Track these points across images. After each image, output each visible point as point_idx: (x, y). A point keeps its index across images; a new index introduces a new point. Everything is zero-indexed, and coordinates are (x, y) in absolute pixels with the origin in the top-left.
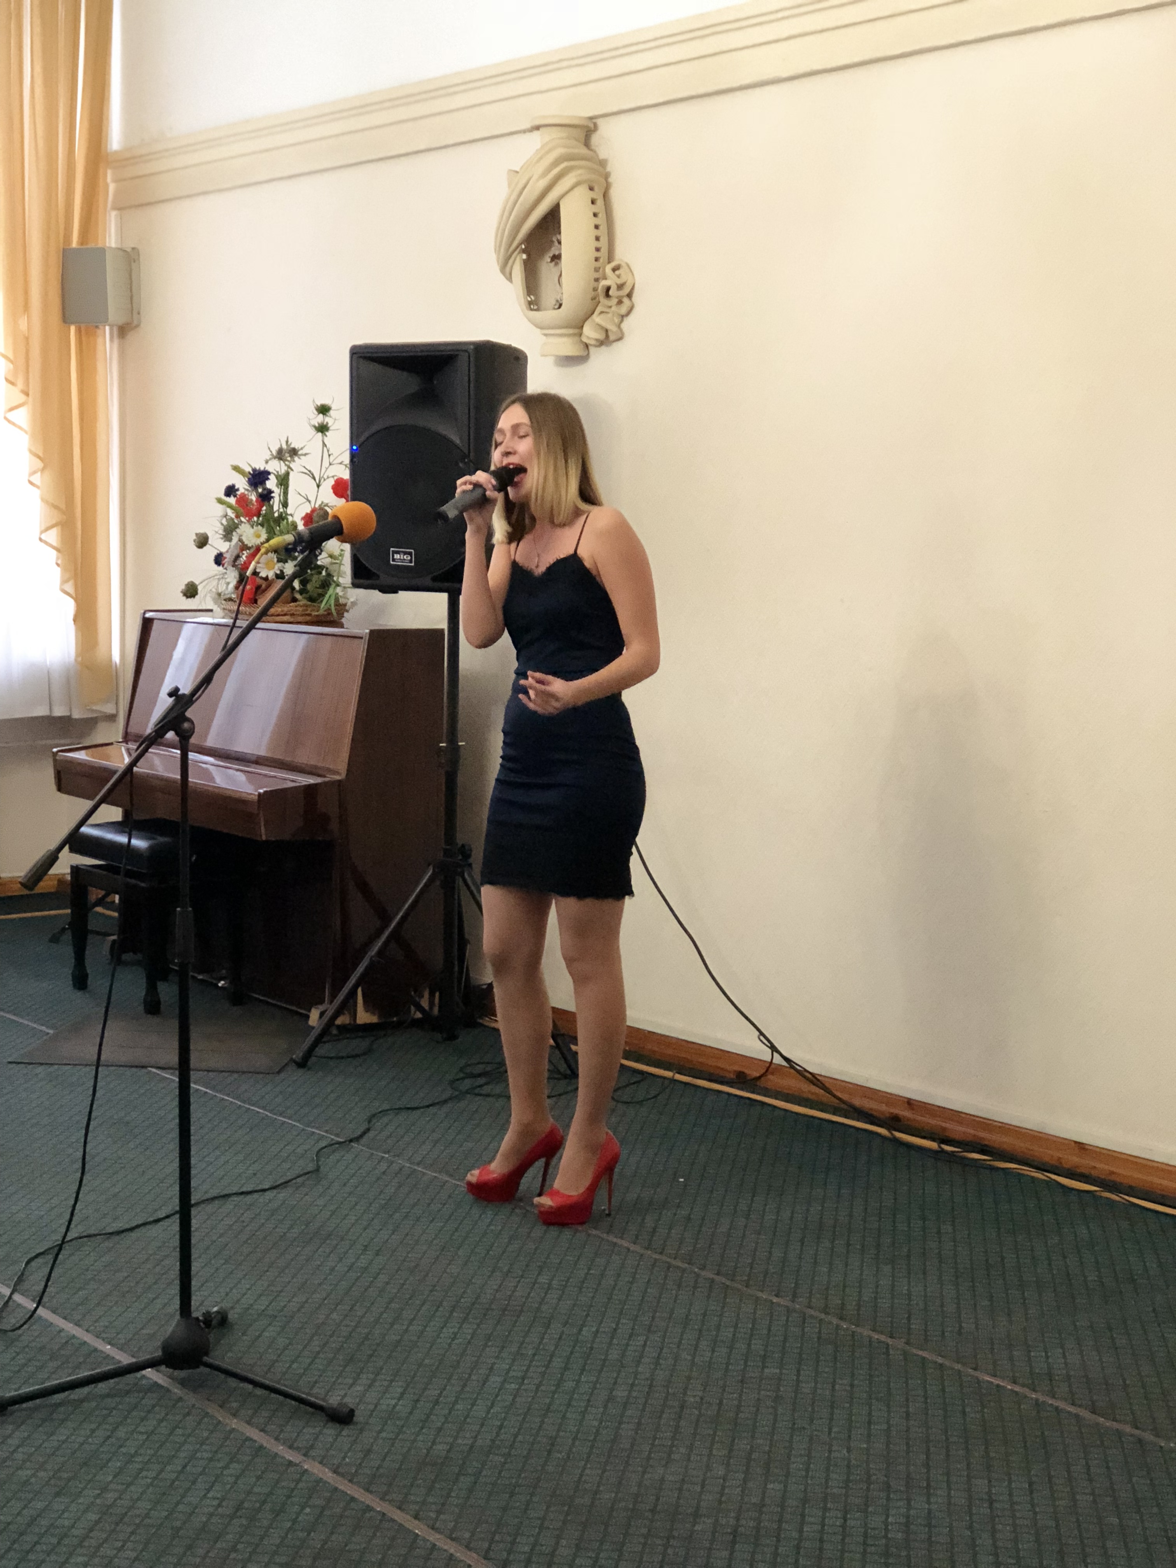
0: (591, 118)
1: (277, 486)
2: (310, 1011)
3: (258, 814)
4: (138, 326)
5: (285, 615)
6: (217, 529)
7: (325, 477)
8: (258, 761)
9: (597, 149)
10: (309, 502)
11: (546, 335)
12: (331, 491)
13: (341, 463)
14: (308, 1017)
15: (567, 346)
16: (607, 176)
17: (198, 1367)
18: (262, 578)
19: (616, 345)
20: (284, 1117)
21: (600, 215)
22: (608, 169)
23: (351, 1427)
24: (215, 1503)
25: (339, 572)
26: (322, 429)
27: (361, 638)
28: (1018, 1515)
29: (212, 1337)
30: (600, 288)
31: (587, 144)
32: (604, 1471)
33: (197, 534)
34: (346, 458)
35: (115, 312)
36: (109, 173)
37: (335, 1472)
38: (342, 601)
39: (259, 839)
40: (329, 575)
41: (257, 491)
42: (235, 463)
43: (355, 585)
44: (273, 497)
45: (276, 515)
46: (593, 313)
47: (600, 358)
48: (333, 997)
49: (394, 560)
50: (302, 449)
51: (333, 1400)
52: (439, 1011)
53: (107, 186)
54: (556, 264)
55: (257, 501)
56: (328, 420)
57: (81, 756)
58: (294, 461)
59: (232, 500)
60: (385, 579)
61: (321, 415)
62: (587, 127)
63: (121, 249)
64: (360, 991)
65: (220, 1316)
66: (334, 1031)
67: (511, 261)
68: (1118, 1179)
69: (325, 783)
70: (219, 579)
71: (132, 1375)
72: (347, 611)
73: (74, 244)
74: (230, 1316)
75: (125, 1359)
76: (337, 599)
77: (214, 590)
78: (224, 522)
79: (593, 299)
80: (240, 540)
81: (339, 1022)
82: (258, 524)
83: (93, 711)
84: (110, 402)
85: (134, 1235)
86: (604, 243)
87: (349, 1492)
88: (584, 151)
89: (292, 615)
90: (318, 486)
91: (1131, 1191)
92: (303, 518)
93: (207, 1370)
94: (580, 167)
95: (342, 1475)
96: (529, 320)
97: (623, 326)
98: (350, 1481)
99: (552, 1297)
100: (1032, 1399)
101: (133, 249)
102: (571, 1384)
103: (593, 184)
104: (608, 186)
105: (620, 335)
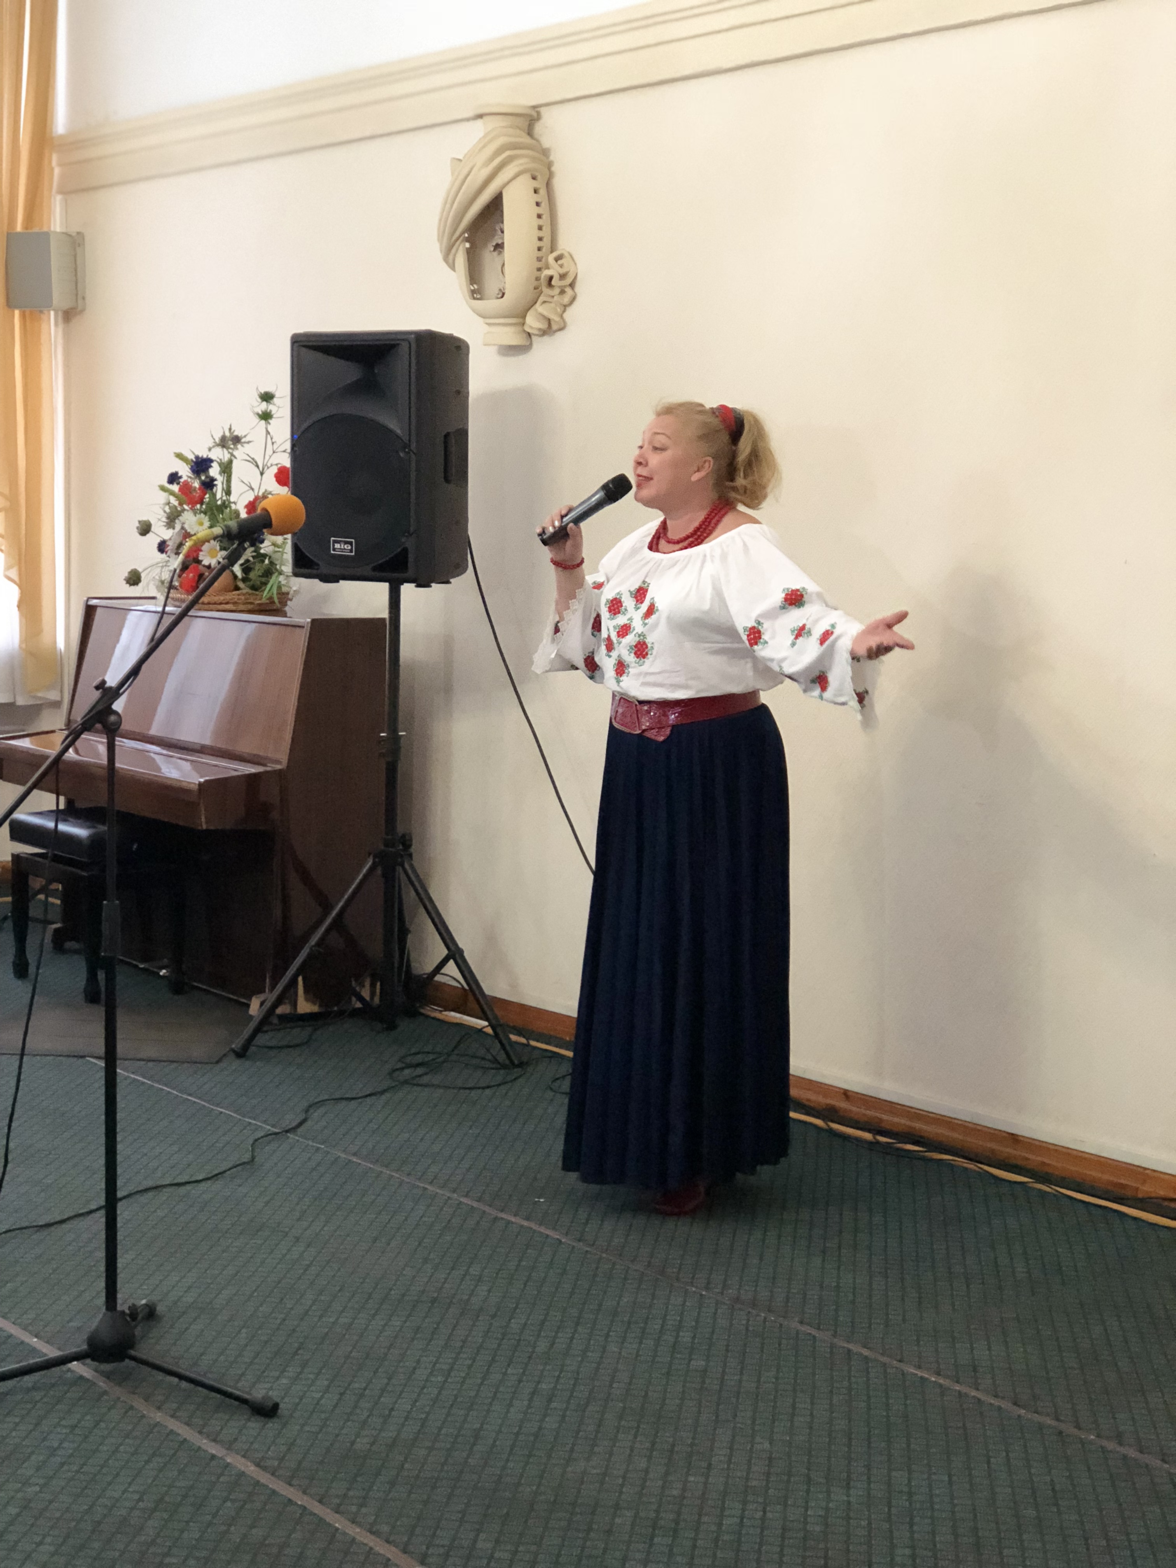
0: (534, 107)
1: (220, 473)
2: (250, 999)
3: (199, 804)
4: (83, 311)
5: (227, 603)
6: (160, 517)
7: (269, 465)
8: (202, 750)
9: (540, 138)
10: (253, 489)
11: (489, 324)
12: (274, 479)
13: (284, 451)
14: (248, 1006)
15: (509, 336)
16: (549, 165)
17: (123, 1360)
18: (204, 566)
19: (559, 335)
20: (221, 1108)
21: (543, 205)
22: (552, 158)
23: (275, 1420)
24: (136, 1497)
25: (282, 561)
26: (266, 416)
27: (303, 627)
28: (936, 1507)
29: (138, 1332)
30: (542, 277)
31: (530, 133)
32: (527, 1463)
33: (140, 522)
34: (288, 446)
35: (59, 296)
36: (55, 158)
37: (258, 1465)
38: (284, 589)
39: (200, 828)
40: (272, 563)
41: (200, 479)
42: (178, 451)
43: (296, 575)
44: (216, 485)
45: (219, 503)
46: (536, 303)
47: (541, 346)
48: (273, 988)
49: (334, 550)
50: (245, 436)
51: (258, 1394)
52: (381, 1001)
53: (52, 169)
54: (500, 253)
55: (200, 489)
56: (272, 408)
57: (25, 743)
58: (237, 449)
59: (175, 488)
60: (324, 570)
61: (264, 403)
62: (531, 116)
63: (66, 234)
64: (300, 979)
65: (147, 1310)
66: (275, 1021)
67: (454, 250)
68: (1050, 1171)
69: (266, 772)
70: (162, 567)
71: (58, 1368)
72: (291, 600)
73: (19, 228)
74: (158, 1308)
75: (52, 1352)
76: (279, 587)
77: (157, 577)
78: (167, 509)
79: (535, 288)
80: (183, 528)
81: (279, 1011)
82: (201, 512)
83: (35, 697)
84: (54, 389)
85: (65, 1226)
86: (546, 233)
87: (270, 1486)
88: (527, 140)
89: (235, 603)
90: (262, 474)
91: (1063, 1182)
92: (246, 507)
93: (133, 1364)
94: (522, 156)
95: (264, 1469)
96: (474, 311)
97: (565, 315)
98: (273, 1474)
99: (482, 1290)
100: (956, 1390)
101: (78, 233)
102: (499, 1376)
103: (537, 174)
104: (551, 175)
105: (562, 325)
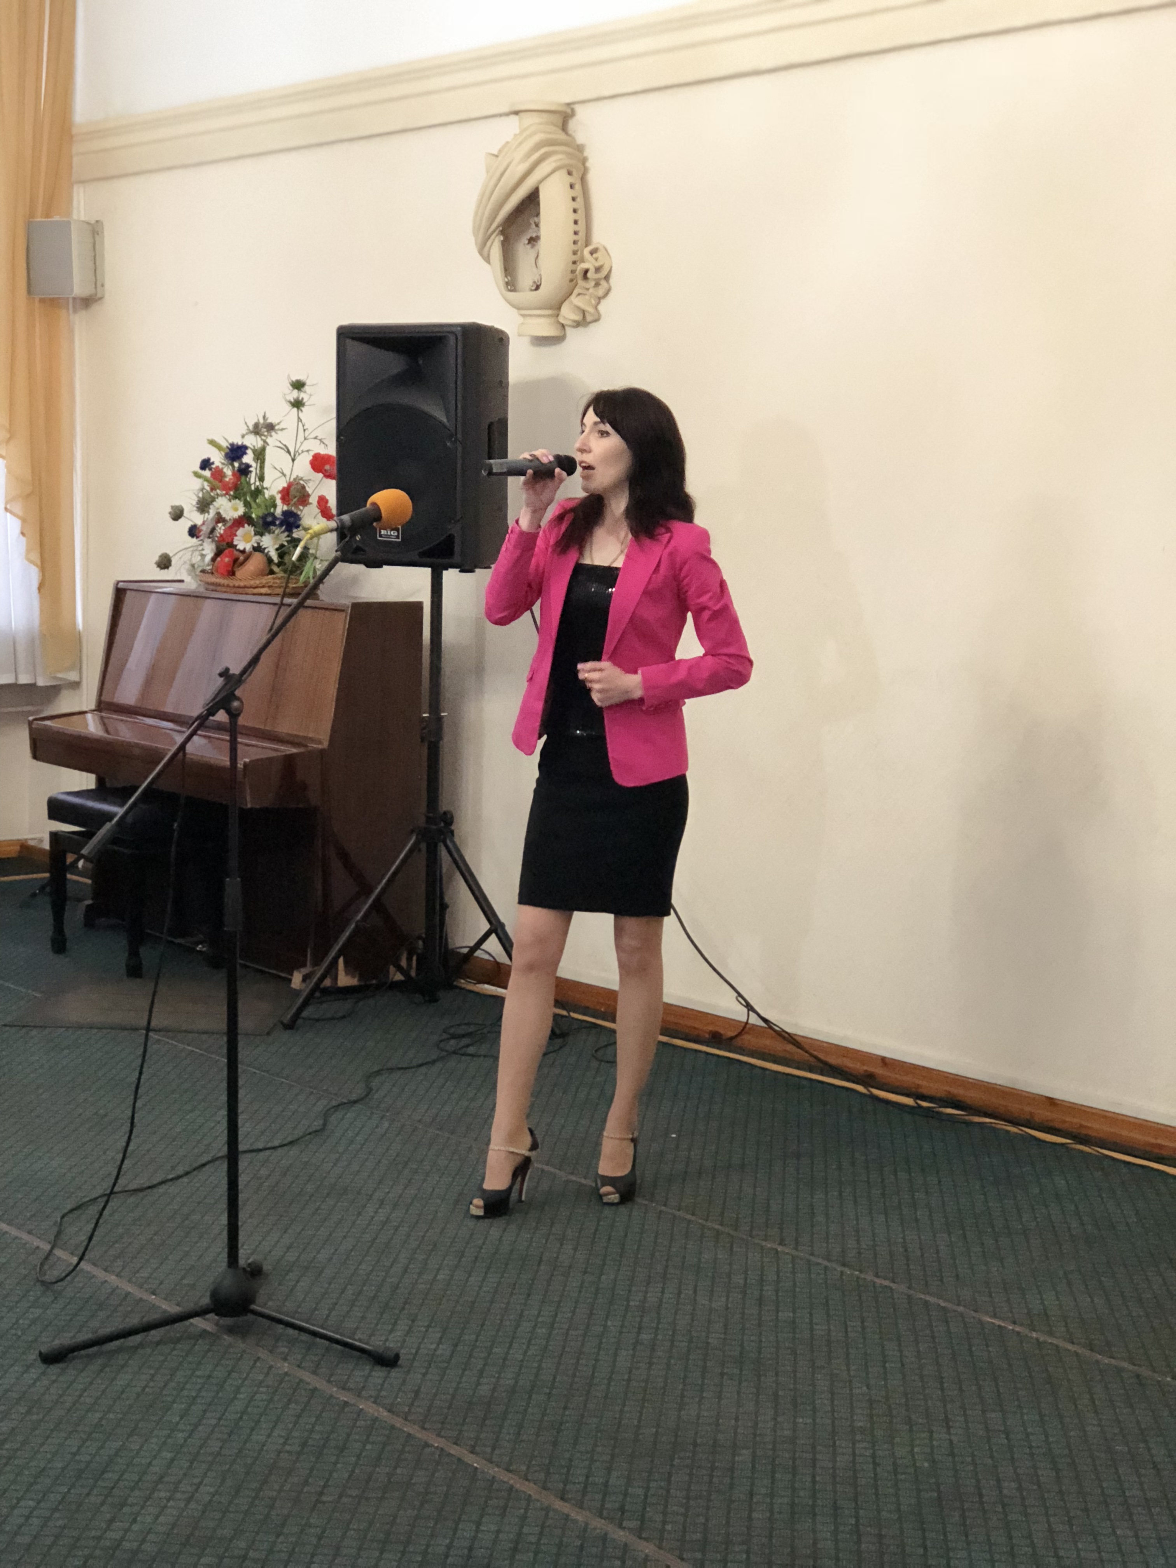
0: (569, 104)
1: (254, 460)
2: (292, 975)
3: (243, 783)
4: (101, 298)
5: (263, 587)
6: (192, 502)
7: (300, 451)
9: (573, 134)
10: (285, 475)
11: (524, 316)
12: (308, 465)
13: (316, 438)
14: (290, 981)
15: (544, 327)
16: (584, 161)
17: (243, 1314)
18: (239, 551)
19: (593, 327)
21: (578, 200)
22: (585, 154)
24: (281, 1440)
26: (298, 404)
27: (343, 611)
28: (1033, 1444)
29: (254, 1286)
30: (579, 269)
31: (564, 128)
32: (643, 1407)
33: (172, 507)
35: (79, 284)
39: (245, 806)
40: (306, 549)
41: (233, 466)
42: (210, 438)
44: (251, 472)
45: (253, 488)
46: (571, 294)
47: (575, 337)
48: (317, 962)
49: (381, 536)
50: (279, 424)
52: (418, 972)
53: (71, 158)
54: (534, 246)
55: (233, 475)
56: (302, 395)
57: (57, 724)
58: (271, 436)
59: (207, 473)
60: (372, 555)
61: (296, 391)
62: (565, 112)
63: (87, 222)
64: (341, 960)
65: (255, 1267)
66: (319, 995)
67: (489, 243)
69: (305, 753)
70: (193, 550)
72: (327, 585)
73: (39, 217)
75: (173, 1309)
76: (315, 572)
77: (188, 561)
78: (200, 495)
79: (571, 280)
80: (217, 513)
81: (323, 985)
82: (235, 497)
83: (55, 678)
86: (581, 227)
87: (405, 1430)
88: (562, 136)
89: (270, 587)
90: (293, 460)
91: (1102, 1143)
92: (280, 493)
93: (253, 1317)
94: (559, 152)
95: (396, 1414)
96: (509, 303)
97: (600, 307)
99: (568, 1248)
101: (97, 221)
102: (599, 1329)
103: (571, 169)
104: (585, 171)
105: (596, 317)
